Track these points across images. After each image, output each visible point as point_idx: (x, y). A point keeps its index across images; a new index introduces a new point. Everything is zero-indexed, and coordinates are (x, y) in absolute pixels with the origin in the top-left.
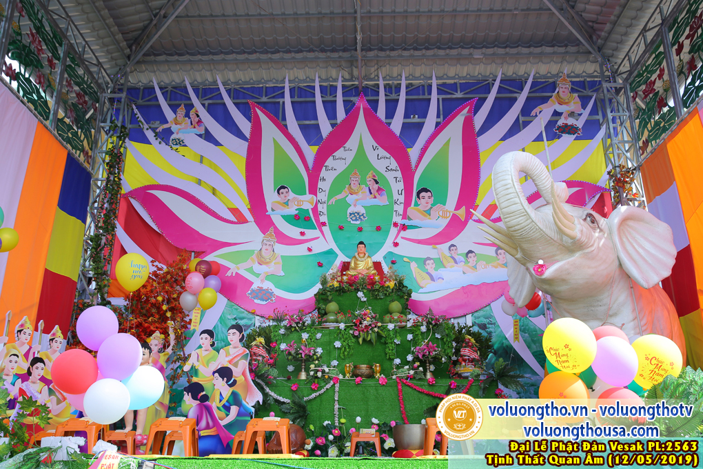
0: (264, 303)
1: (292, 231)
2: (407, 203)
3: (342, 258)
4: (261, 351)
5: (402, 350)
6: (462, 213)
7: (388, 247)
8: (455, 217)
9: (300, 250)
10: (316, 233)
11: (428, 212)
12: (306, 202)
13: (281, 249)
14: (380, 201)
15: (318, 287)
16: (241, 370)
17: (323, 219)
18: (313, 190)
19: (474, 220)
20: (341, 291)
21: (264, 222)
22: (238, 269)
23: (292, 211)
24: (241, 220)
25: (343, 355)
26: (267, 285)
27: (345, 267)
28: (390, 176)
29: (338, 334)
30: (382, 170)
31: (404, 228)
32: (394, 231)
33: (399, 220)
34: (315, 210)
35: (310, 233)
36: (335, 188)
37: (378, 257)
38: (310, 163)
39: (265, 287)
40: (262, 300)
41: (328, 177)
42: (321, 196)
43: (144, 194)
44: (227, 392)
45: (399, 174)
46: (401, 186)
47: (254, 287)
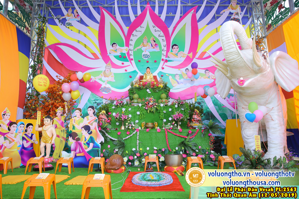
0: (107, 93)
1: (118, 63)
2: (168, 51)
3: (140, 74)
4: (104, 117)
5: (167, 115)
6: (191, 55)
7: (159, 69)
8: (188, 57)
9: (122, 71)
10: (129, 63)
11: (177, 55)
12: (124, 50)
13: (114, 70)
14: (156, 50)
15: (129, 87)
16: (94, 127)
17: (131, 57)
18: (127, 45)
19: (196, 58)
20: (139, 89)
21: (106, 59)
22: (96, 79)
23: (118, 54)
24: (97, 58)
25: (140, 117)
26: (108, 86)
27: (141, 78)
28: (160, 39)
29: (139, 108)
30: (157, 36)
31: (166, 61)
32: (162, 62)
33: (164, 58)
34: (128, 53)
35: (126, 64)
36: (137, 44)
37: (155, 74)
38: (126, 33)
39: (107, 87)
40: (106, 92)
41: (134, 39)
42: (131, 47)
43: (55, 47)
44: (88, 137)
45: (164, 38)
46: (165, 43)
47: (102, 86)
